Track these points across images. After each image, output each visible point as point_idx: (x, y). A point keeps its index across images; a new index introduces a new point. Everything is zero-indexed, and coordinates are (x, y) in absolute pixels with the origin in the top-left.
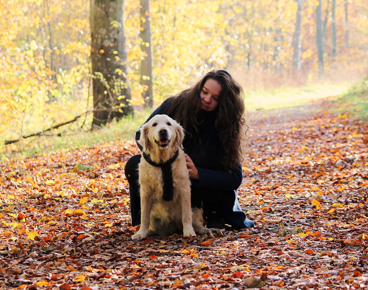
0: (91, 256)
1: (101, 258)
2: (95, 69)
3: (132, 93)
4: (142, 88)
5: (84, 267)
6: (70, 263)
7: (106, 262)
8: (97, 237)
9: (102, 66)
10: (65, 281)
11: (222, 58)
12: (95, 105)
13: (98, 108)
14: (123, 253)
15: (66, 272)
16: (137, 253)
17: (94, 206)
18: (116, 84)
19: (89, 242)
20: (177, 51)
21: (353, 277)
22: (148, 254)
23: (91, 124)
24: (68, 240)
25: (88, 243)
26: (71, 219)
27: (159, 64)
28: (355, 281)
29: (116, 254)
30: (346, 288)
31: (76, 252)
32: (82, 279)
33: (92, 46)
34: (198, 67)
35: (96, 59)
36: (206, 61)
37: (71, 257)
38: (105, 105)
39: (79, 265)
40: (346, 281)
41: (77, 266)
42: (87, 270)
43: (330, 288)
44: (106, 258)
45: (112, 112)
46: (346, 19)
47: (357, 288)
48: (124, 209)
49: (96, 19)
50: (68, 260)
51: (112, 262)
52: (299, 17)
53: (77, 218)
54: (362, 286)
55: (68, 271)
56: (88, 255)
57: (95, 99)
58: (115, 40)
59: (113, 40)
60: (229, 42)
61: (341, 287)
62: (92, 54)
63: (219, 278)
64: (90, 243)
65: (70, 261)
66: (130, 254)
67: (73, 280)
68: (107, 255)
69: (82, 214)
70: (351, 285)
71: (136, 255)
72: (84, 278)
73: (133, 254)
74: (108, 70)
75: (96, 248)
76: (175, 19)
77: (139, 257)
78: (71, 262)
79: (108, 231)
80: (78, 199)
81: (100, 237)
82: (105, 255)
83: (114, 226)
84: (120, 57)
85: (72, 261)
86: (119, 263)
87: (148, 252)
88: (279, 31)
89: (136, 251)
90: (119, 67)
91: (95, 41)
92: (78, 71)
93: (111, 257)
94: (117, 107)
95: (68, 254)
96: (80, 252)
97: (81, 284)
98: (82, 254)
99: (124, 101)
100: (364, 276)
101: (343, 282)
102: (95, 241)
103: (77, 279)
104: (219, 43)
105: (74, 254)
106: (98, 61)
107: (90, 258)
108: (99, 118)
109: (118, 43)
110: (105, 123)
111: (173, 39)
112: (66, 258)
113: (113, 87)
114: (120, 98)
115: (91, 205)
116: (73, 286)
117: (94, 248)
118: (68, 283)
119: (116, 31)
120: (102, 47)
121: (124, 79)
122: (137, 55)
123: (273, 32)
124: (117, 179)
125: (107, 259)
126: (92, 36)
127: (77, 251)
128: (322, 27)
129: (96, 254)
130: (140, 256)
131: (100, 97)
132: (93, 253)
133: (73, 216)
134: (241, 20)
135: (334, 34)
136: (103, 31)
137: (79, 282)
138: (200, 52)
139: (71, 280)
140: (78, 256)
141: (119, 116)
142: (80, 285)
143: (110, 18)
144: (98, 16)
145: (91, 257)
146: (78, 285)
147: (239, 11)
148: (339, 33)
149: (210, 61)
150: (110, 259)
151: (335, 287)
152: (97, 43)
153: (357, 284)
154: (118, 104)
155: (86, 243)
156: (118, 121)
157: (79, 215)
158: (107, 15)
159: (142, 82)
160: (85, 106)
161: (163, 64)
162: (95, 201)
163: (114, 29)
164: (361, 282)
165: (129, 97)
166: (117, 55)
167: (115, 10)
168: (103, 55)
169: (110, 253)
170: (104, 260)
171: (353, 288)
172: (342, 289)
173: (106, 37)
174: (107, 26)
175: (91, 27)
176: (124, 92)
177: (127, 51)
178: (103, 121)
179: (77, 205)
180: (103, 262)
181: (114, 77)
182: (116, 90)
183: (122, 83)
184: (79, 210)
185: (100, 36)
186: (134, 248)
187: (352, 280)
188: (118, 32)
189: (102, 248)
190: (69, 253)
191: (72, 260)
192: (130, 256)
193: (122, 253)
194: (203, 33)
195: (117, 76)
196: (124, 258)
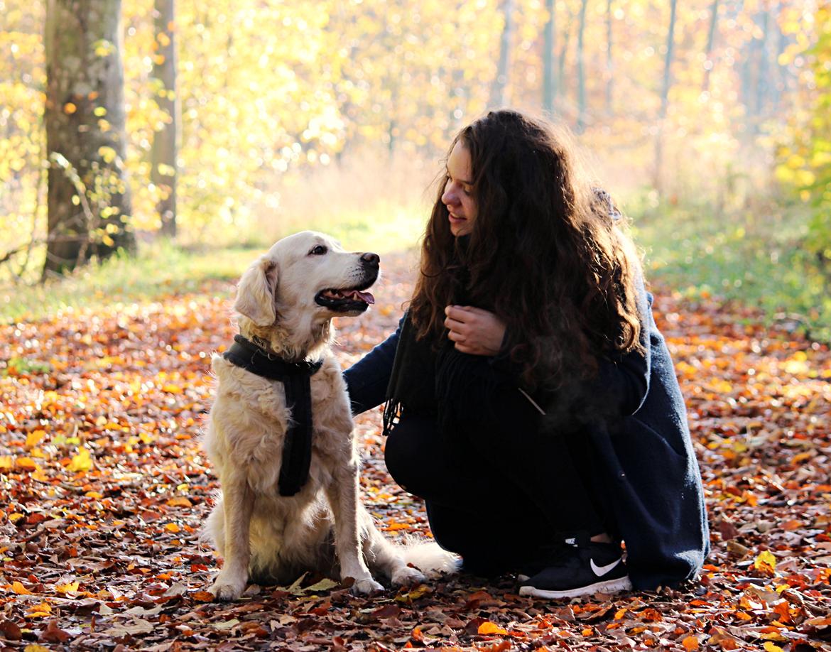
0: (59, 562)
1: (82, 568)
2: (54, 146)
3: (134, 202)
4: (155, 193)
5: (46, 585)
6: (14, 576)
7: (96, 575)
8: (70, 521)
9: (69, 141)
10: (7, 616)
11: (333, 132)
12: (52, 227)
13: (58, 234)
14: (132, 558)
15: (7, 595)
16: (160, 558)
17: (60, 453)
18: (98, 180)
19: (53, 531)
20: (233, 113)
21: (642, 623)
22: (187, 560)
23: (41, 269)
24: (7, 525)
25: (51, 533)
26: (9, 479)
27: (193, 141)
28: (647, 632)
29: (116, 558)
30: (629, 646)
31: (27, 552)
32: (44, 612)
33: (49, 95)
34: (278, 150)
35: (56, 124)
36: (297, 138)
37: (16, 562)
38: (75, 227)
39: (34, 581)
40: (627, 631)
41: (31, 584)
42: (53, 593)
43: (594, 645)
44: (94, 566)
45: (90, 245)
46: (609, 54)
47: (653, 647)
48: (127, 460)
49: (58, 34)
50: (9, 570)
51: (109, 577)
52: (504, 46)
53: (22, 477)
54: (664, 642)
55: (11, 594)
56: (54, 559)
57: (51, 214)
58: (100, 84)
59: (94, 83)
60: (349, 97)
61: (617, 644)
62: (48, 112)
63: (348, 618)
64: (56, 533)
65: (14, 571)
66: (147, 559)
67: (26, 614)
68: (95, 561)
69: (33, 470)
70: (639, 639)
71: (160, 563)
72: (48, 608)
73: (153, 560)
74: (81, 150)
75: (71, 545)
76: (230, 42)
77: (168, 567)
78: (16, 573)
79: (95, 508)
80: (20, 434)
81: (78, 521)
82: (91, 560)
83: (106, 497)
84: (111, 122)
85: (18, 572)
86: (122, 579)
87: (187, 556)
88: (458, 74)
89: (158, 553)
90: (106, 143)
91: (54, 84)
92: (16, 148)
93: (105, 565)
94: (100, 231)
95: (9, 556)
96: (36, 552)
97: (43, 622)
98: (40, 556)
99: (114, 219)
100: (667, 622)
101: (621, 632)
102: (65, 528)
103: (34, 611)
104: (328, 97)
105: (23, 557)
106: (61, 128)
107: (57, 566)
108: (60, 255)
109: (106, 90)
110: (72, 268)
111: (225, 85)
112: (5, 565)
113: (91, 187)
114: (108, 212)
115: (52, 450)
116: (24, 628)
117: (66, 544)
118: (13, 619)
119: (101, 64)
120: (71, 99)
121: (118, 172)
122: (147, 119)
123: (446, 76)
124: (107, 394)
125: (96, 570)
126: (49, 72)
127: (29, 549)
128: (555, 68)
129: (72, 557)
130: (170, 564)
131: (63, 208)
132: (64, 556)
133: (14, 472)
134: (376, 48)
135: (581, 86)
136: (74, 63)
137: (38, 619)
138: (285, 115)
139: (21, 614)
140: (31, 561)
141: (104, 252)
142: (40, 625)
143: (91, 35)
144: (63, 27)
145: (61, 564)
146: (37, 623)
147: (371, 27)
148: (590, 84)
149: (307, 136)
150: (102, 568)
151: (603, 643)
152: (59, 90)
153: (653, 639)
154: (103, 227)
155: (46, 532)
156: (100, 263)
157: (27, 472)
158: (83, 26)
159: (157, 179)
160: (29, 227)
161: (201, 141)
162: (60, 439)
163: (98, 59)
164: (660, 633)
165: (126, 211)
166: (102, 117)
167: (101, 16)
168: (72, 116)
169: (103, 555)
170: (90, 571)
171: (643, 646)
172: (620, 647)
173: (81, 75)
174: (83, 50)
175: (46, 52)
176: (117, 200)
177: (126, 108)
178: (69, 262)
179: (21, 449)
180: (88, 575)
181: (95, 166)
182: (98, 196)
183: (113, 180)
184: (27, 459)
185: (66, 73)
186: (154, 545)
187: (641, 629)
188: (107, 66)
189: (83, 545)
190: (12, 554)
191: (18, 569)
192: (146, 564)
193: (129, 555)
194: (291, 75)
195: (102, 164)
196: (135, 567)
